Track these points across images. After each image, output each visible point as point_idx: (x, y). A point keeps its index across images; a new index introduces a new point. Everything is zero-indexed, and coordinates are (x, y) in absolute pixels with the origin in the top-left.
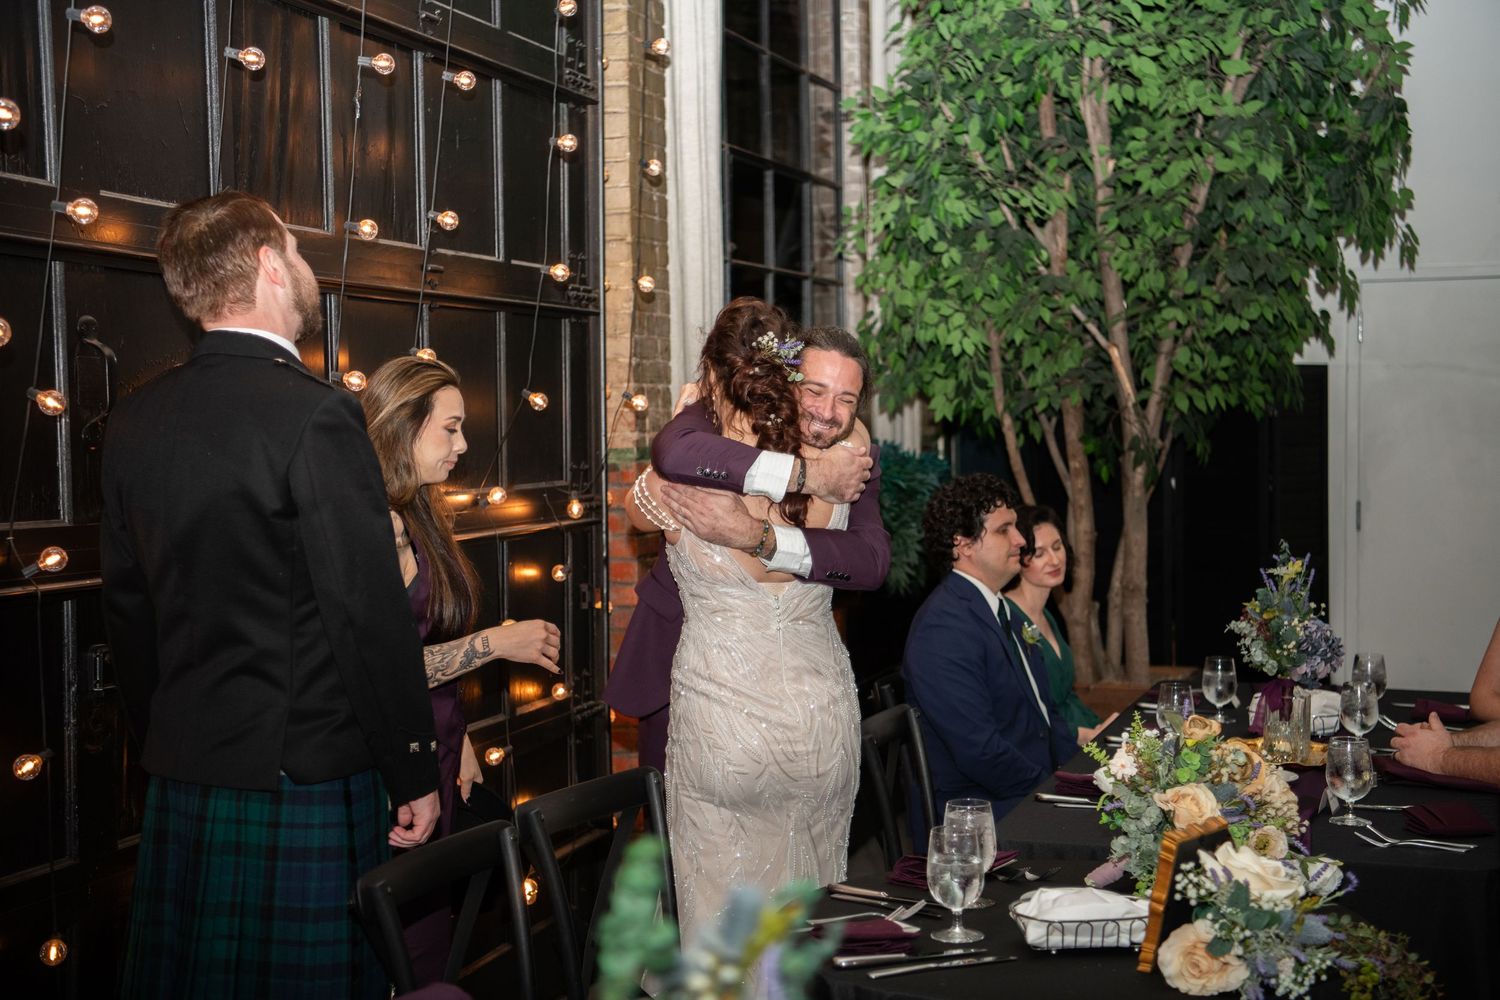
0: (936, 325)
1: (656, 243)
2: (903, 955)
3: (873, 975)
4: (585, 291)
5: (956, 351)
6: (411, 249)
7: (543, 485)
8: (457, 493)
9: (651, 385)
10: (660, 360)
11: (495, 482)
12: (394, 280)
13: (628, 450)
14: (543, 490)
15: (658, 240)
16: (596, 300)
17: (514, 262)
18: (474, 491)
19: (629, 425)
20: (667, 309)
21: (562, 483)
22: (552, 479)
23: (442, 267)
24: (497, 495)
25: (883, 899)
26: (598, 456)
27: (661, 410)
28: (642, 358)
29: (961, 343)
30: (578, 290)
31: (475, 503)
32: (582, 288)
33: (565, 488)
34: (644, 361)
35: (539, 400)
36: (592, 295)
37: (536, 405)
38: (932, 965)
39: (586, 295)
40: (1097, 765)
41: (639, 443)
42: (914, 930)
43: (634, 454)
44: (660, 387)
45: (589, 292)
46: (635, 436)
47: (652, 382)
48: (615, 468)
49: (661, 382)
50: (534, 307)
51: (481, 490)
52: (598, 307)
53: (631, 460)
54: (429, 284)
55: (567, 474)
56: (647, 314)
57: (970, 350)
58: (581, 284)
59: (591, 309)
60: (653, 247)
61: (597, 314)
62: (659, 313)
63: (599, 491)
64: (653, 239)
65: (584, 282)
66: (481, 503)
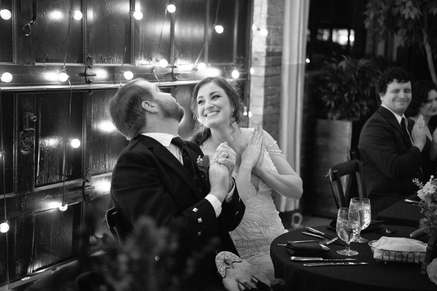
0: (400, 6)
3: (305, 265)
5: (406, 17)
7: (224, 64)
10: (279, 17)
11: (202, 61)
18: (193, 65)
19: (263, 42)
22: (228, 62)
26: (248, 55)
27: (278, 37)
29: (409, 14)
31: (193, 70)
33: (232, 66)
34: (272, 17)
40: (418, 188)
41: (267, 50)
44: (279, 27)
46: (265, 47)
47: (275, 25)
48: (256, 59)
51: (196, 64)
53: (263, 56)
55: (235, 61)
57: (413, 17)
63: (248, 68)
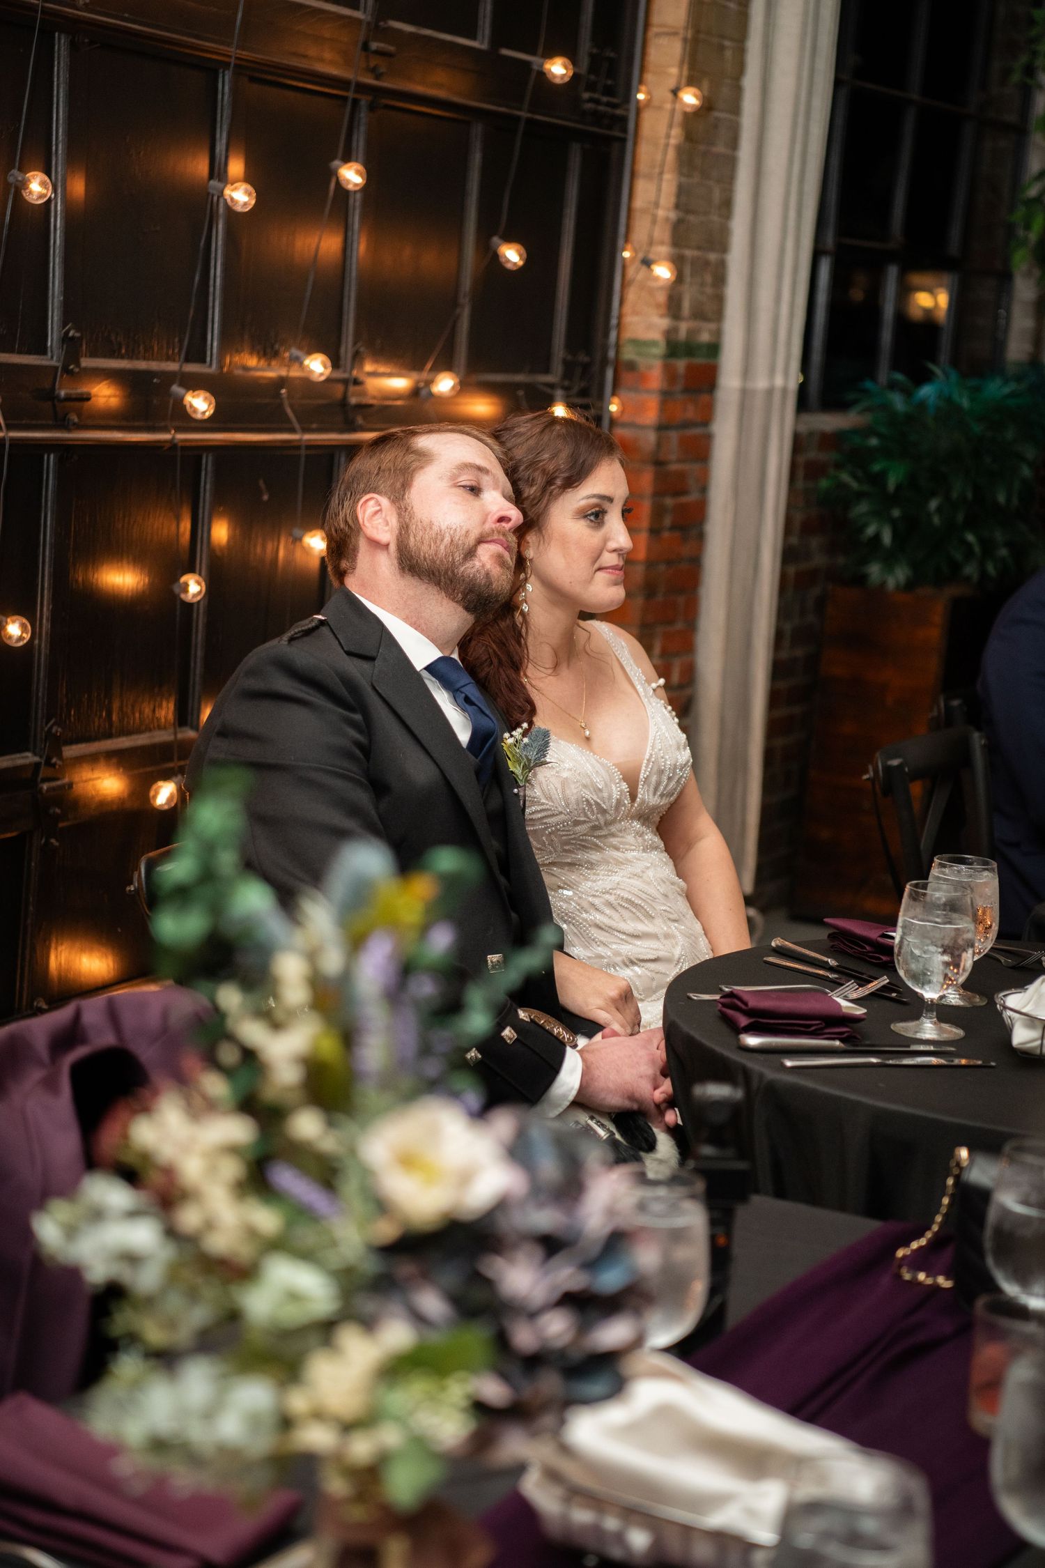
1: (727, 43)
2: (837, 1043)
3: (789, 1063)
4: (608, 104)
6: (350, 17)
7: (520, 378)
8: (390, 375)
9: (696, 253)
10: (715, 218)
11: (446, 364)
12: (321, 60)
13: (653, 343)
14: (518, 386)
15: (731, 39)
16: (623, 120)
17: (505, 52)
18: (415, 376)
19: (658, 306)
20: (734, 143)
21: (549, 378)
22: (533, 371)
23: (391, 48)
24: (445, 384)
25: (831, 969)
26: (605, 348)
27: (709, 290)
28: (688, 211)
30: (597, 102)
31: (415, 392)
32: (605, 99)
33: (552, 386)
34: (691, 218)
35: (512, 255)
36: (619, 112)
37: (508, 261)
38: (874, 1060)
39: (609, 110)
41: (670, 334)
42: (860, 1011)
43: (660, 350)
44: (713, 257)
45: (615, 106)
46: (664, 323)
47: (699, 248)
48: (631, 366)
49: (712, 249)
50: (518, 118)
51: (425, 375)
52: (625, 130)
53: (655, 356)
54: (374, 71)
55: (558, 368)
56: (702, 148)
58: (604, 94)
59: (617, 134)
60: (722, 48)
61: (623, 141)
62: (720, 149)
63: (601, 396)
64: (722, 37)
65: (609, 91)
66: (424, 393)
